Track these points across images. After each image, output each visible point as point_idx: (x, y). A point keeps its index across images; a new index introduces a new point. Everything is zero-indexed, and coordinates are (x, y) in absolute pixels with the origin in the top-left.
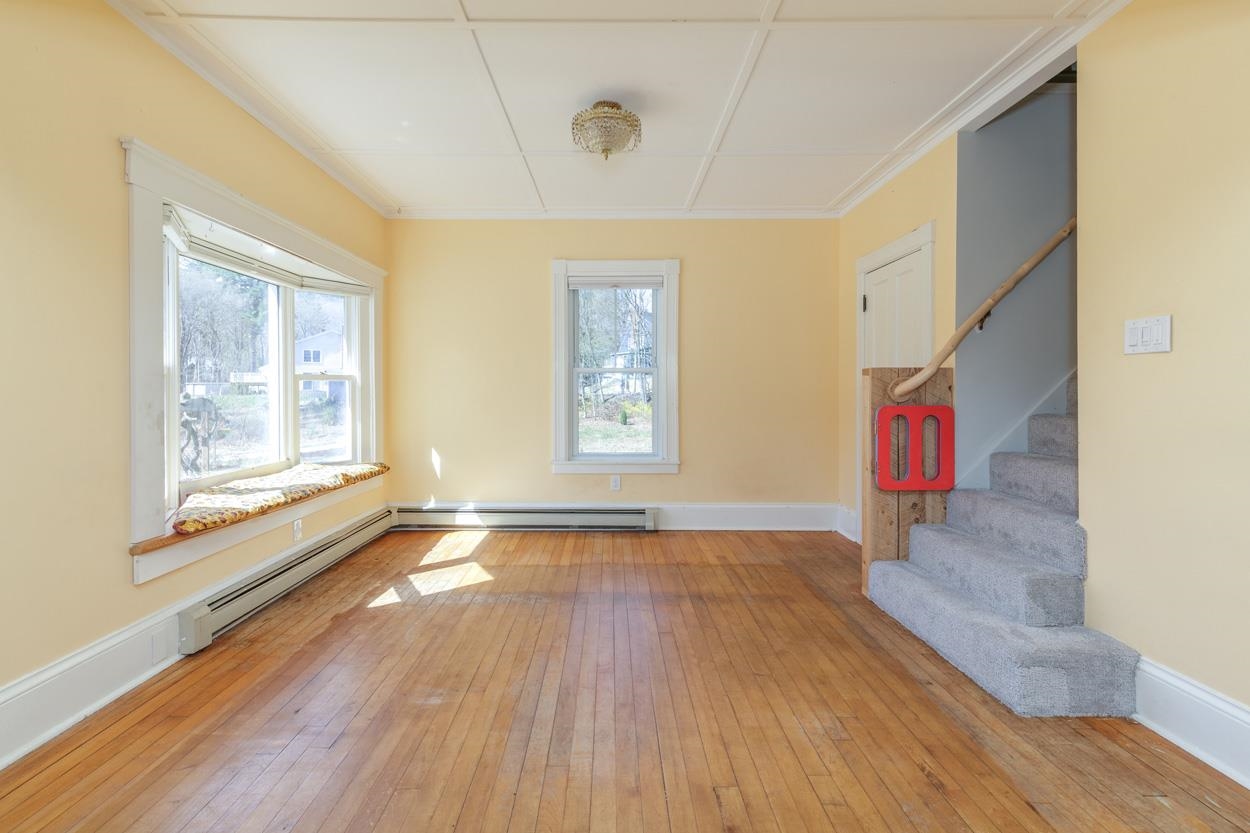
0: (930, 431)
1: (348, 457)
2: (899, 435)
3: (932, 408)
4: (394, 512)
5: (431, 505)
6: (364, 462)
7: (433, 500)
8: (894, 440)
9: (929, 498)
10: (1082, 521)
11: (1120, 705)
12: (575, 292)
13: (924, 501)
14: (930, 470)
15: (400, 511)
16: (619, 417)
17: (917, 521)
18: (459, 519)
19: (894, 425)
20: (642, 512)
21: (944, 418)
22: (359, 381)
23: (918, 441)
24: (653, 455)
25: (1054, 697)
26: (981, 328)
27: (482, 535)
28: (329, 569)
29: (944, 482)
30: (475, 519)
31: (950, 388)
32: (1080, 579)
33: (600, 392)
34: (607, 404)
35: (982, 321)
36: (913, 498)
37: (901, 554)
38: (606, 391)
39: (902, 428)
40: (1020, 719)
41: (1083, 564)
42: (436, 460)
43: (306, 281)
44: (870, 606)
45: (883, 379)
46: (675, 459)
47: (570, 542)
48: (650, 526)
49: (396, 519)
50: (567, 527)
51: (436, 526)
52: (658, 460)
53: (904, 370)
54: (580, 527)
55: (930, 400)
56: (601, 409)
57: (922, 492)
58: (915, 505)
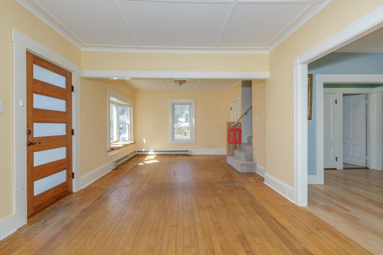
0: (237, 133)
1: (128, 140)
2: (232, 133)
3: (238, 129)
4: (136, 152)
5: (144, 150)
6: (131, 141)
7: (144, 149)
8: (231, 135)
9: (237, 144)
10: (253, 146)
11: (254, 171)
12: (174, 106)
13: (236, 145)
14: (237, 140)
15: (137, 151)
16: (184, 134)
17: (235, 149)
18: (149, 153)
19: (231, 132)
20: (188, 151)
21: (240, 131)
22: (130, 125)
23: (235, 135)
24: (190, 139)
25: (245, 170)
26: (246, 115)
27: (155, 156)
28: (127, 161)
29: (240, 142)
30: (153, 153)
31: (241, 126)
32: (252, 155)
33: (178, 126)
34: (180, 129)
35: (246, 113)
36: (235, 145)
37: (233, 155)
38: (180, 126)
39: (232, 132)
40: (240, 173)
41: (253, 152)
42: (144, 140)
43: (121, 105)
44: (227, 164)
45: (229, 124)
46: (194, 140)
47: (173, 157)
48: (189, 154)
49: (136, 153)
50: (172, 154)
51: (145, 155)
52: (191, 140)
53: (233, 122)
54: (175, 154)
55: (237, 128)
56: (178, 131)
57: (236, 143)
58: (235, 146)
